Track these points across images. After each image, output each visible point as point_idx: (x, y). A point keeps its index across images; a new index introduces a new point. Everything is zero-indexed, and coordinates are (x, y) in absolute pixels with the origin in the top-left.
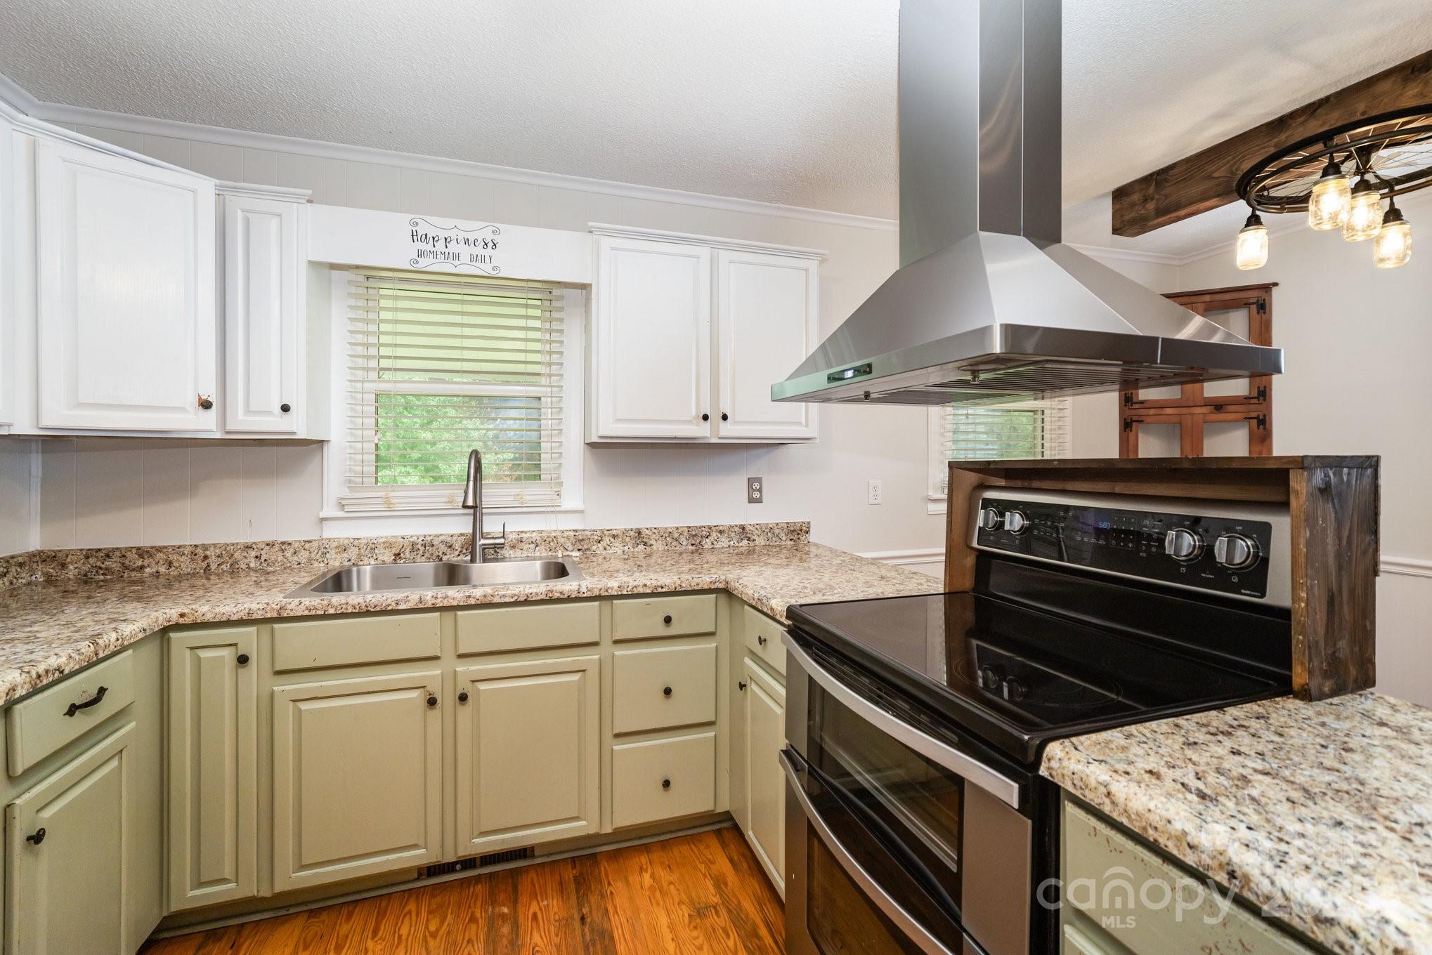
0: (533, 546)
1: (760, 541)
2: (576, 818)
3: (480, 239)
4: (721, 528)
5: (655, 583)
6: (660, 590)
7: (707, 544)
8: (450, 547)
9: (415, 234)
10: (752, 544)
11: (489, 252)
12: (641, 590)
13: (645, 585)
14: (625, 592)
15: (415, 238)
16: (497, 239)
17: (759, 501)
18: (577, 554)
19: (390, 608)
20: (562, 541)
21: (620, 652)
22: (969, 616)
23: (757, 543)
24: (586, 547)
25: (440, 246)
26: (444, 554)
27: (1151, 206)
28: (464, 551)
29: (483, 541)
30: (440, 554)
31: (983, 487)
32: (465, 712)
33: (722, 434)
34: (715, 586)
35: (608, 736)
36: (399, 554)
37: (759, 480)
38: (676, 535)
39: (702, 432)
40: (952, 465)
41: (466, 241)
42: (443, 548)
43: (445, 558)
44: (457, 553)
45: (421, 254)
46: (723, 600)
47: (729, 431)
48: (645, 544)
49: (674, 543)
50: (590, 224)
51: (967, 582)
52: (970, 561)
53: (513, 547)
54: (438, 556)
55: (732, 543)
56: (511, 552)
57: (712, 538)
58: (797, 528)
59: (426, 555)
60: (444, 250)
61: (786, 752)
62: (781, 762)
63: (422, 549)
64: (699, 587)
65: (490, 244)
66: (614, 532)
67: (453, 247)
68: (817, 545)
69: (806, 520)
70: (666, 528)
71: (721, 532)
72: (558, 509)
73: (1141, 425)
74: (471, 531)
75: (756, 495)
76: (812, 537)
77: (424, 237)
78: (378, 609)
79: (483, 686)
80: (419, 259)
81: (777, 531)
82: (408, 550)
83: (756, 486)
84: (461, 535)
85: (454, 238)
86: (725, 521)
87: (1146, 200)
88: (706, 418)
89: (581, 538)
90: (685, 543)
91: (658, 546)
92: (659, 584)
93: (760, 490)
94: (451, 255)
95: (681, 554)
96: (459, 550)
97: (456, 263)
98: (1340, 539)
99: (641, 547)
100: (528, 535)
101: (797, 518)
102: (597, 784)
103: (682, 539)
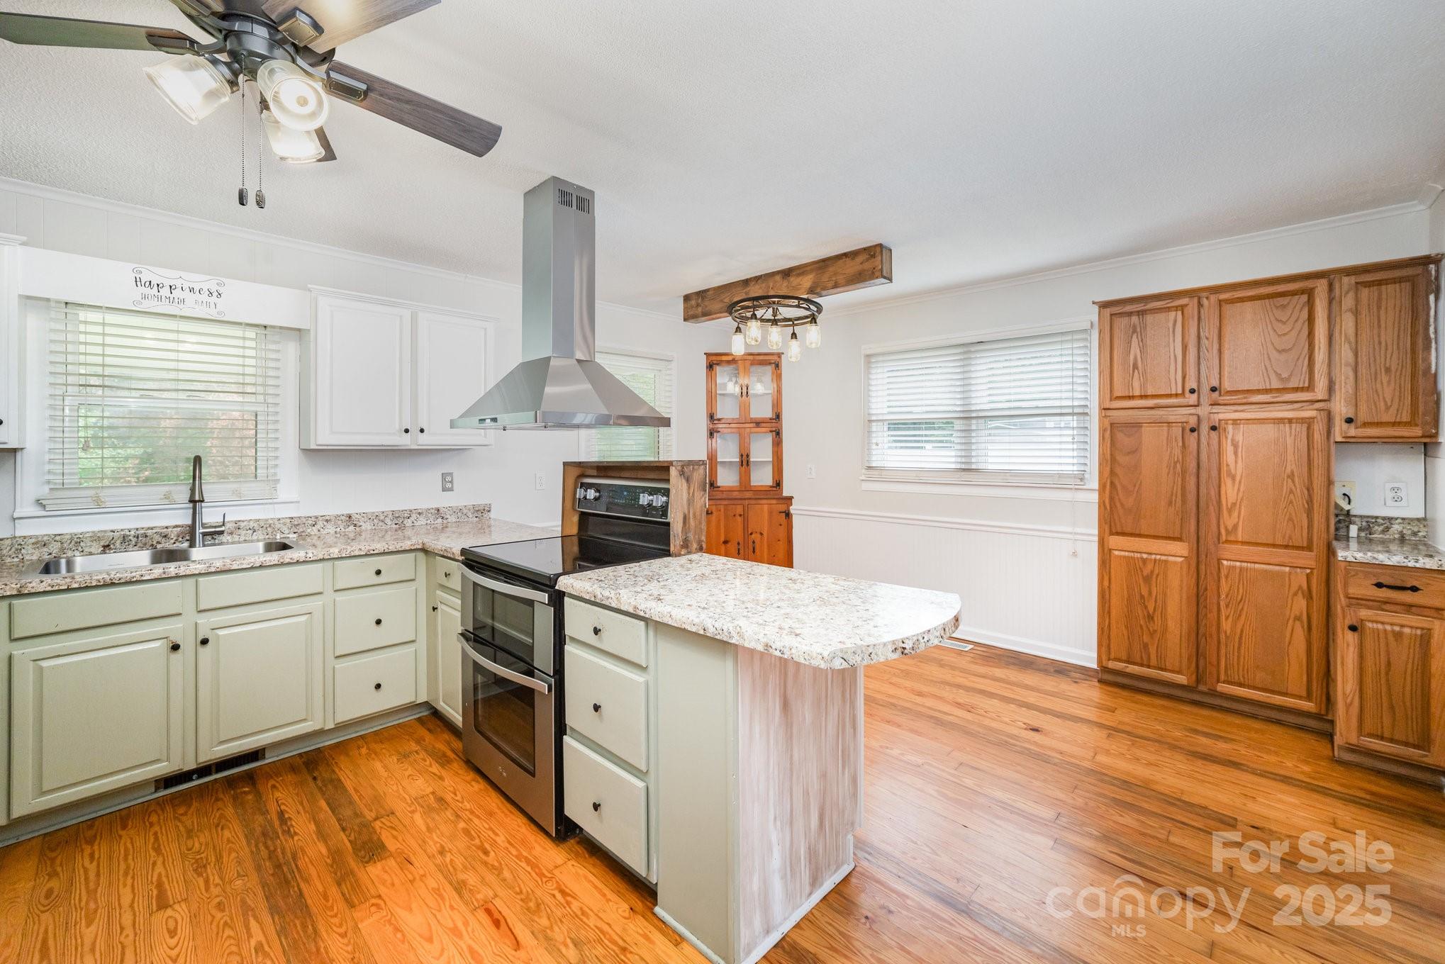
0: (251, 532)
1: (452, 519)
2: (305, 720)
3: (205, 289)
4: (420, 511)
5: (368, 548)
6: (372, 552)
7: (408, 523)
8: (165, 536)
9: (138, 280)
10: (445, 521)
11: (214, 299)
12: (357, 553)
13: (360, 549)
14: (344, 555)
15: (139, 283)
16: (221, 290)
17: (451, 489)
18: (295, 535)
19: (135, 579)
20: (278, 526)
21: (340, 597)
22: (576, 549)
23: (449, 520)
24: (301, 530)
25: (165, 292)
26: (159, 543)
27: (700, 309)
28: (180, 539)
29: (202, 531)
30: (154, 543)
31: (583, 476)
32: (205, 652)
33: (420, 443)
34: (415, 547)
35: (330, 656)
36: (109, 546)
37: (451, 474)
38: (382, 518)
39: (405, 441)
40: (565, 464)
41: (191, 290)
42: (157, 538)
43: (159, 546)
44: (172, 541)
45: (145, 297)
46: (421, 555)
47: (425, 441)
48: (355, 525)
49: (381, 524)
50: (309, 286)
51: (575, 530)
52: (576, 519)
53: (231, 533)
54: (152, 545)
55: (429, 522)
56: (229, 538)
57: (412, 519)
58: (481, 508)
59: (139, 545)
60: (168, 295)
61: (462, 634)
62: (458, 641)
63: (134, 540)
64: (403, 549)
65: (215, 294)
66: (327, 518)
67: (177, 293)
68: (495, 520)
69: (488, 502)
70: (374, 513)
71: (420, 514)
72: (275, 501)
73: (718, 434)
74: (189, 522)
75: (449, 485)
76: (492, 515)
77: (147, 284)
78: (122, 581)
79: (221, 632)
80: (143, 301)
81: (465, 511)
82: (118, 542)
83: (449, 479)
84: (176, 526)
85: (179, 286)
86: (423, 505)
87: (698, 305)
88: (407, 431)
89: (296, 523)
90: (389, 523)
91: (367, 526)
92: (371, 548)
93: (451, 482)
94: (176, 300)
95: (386, 531)
96: (175, 538)
97: (181, 306)
98: (689, 494)
99: (352, 528)
100: (245, 523)
101: (481, 501)
102: (322, 693)
103: (388, 521)
